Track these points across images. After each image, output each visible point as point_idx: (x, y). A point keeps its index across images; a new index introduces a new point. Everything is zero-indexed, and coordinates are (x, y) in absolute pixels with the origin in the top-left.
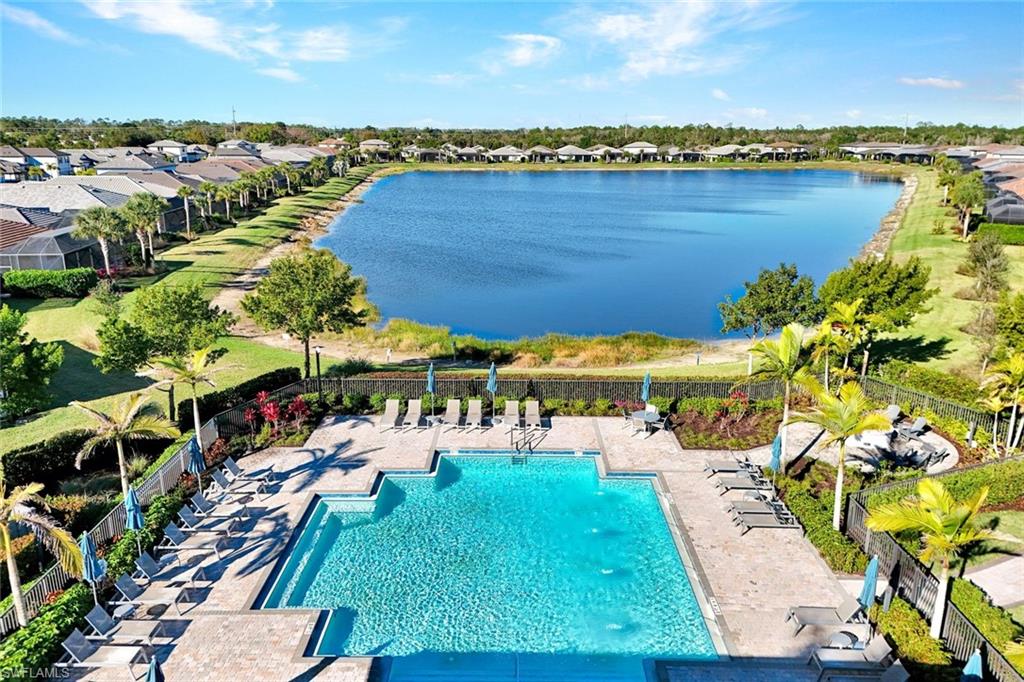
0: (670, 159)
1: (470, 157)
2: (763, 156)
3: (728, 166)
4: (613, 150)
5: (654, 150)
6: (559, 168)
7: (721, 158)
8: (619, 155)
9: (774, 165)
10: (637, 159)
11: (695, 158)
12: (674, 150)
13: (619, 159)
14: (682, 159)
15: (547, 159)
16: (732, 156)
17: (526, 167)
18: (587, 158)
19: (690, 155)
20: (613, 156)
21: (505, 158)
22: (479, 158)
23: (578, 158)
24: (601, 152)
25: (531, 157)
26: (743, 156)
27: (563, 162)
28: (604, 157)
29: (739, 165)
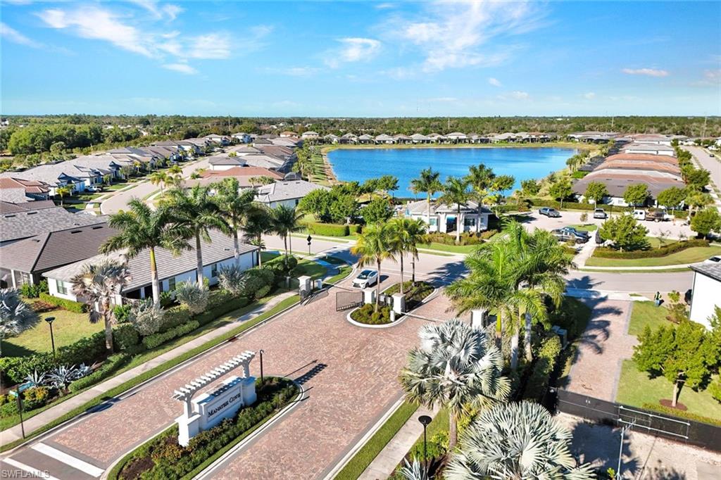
0: (473, 142)
1: (365, 141)
2: (524, 140)
3: (504, 145)
4: (442, 137)
5: (465, 137)
6: (414, 147)
7: (501, 141)
8: (446, 140)
9: (530, 145)
10: (455, 142)
11: (487, 141)
12: (475, 137)
13: (445, 142)
14: (479, 142)
15: (406, 142)
16: (508, 140)
17: (395, 146)
18: (428, 142)
19: (484, 140)
20: (442, 141)
21: (384, 142)
22: (370, 142)
23: (423, 141)
24: (436, 138)
25: (398, 141)
26: (513, 140)
27: (415, 144)
28: (437, 141)
29: (511, 145)
